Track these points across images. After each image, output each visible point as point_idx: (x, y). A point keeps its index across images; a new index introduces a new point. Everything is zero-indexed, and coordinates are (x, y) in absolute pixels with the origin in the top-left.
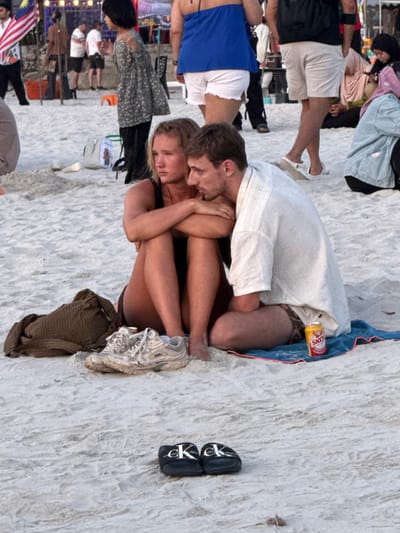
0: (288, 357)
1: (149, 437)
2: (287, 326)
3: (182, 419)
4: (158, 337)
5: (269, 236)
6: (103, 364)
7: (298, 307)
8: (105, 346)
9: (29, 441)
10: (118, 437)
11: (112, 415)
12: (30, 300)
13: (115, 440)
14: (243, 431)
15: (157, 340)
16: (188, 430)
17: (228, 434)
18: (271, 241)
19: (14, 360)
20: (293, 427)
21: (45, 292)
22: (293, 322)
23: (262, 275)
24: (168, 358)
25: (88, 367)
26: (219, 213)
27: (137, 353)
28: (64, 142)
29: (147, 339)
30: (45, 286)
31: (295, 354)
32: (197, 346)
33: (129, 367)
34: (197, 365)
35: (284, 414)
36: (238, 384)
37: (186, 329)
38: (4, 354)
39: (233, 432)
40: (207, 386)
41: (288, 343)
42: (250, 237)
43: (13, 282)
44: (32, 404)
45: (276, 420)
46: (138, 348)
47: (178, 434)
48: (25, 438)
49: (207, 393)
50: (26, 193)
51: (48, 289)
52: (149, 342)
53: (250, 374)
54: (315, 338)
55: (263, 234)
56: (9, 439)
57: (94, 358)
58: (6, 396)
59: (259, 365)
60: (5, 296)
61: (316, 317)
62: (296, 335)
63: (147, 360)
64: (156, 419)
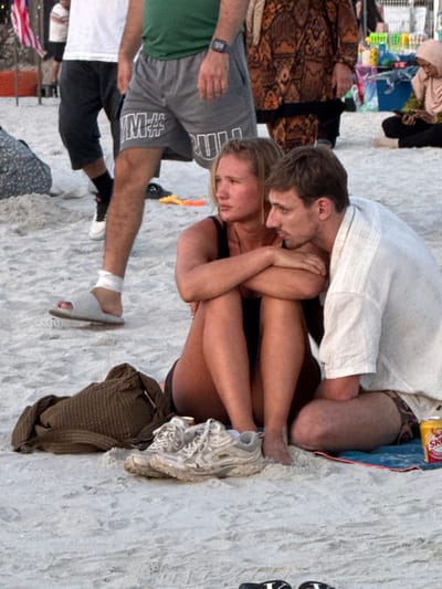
0: (397, 462)
1: (218, 569)
2: (394, 420)
3: (262, 547)
4: (224, 432)
5: (378, 300)
6: (149, 466)
7: (409, 395)
8: (151, 442)
9: (57, 571)
10: (177, 567)
11: (168, 537)
12: (41, 375)
13: (173, 574)
14: (347, 565)
15: (223, 436)
16: (270, 562)
17: (326, 568)
18: (379, 306)
19: (25, 456)
20: (415, 562)
21: (60, 365)
22: (402, 414)
23: (364, 353)
24: (236, 460)
25: (128, 470)
26: (305, 266)
27: (196, 453)
28: (58, 156)
29: (210, 434)
30: (60, 355)
31: (406, 458)
32: (274, 446)
33: (183, 472)
34: (275, 470)
35: (400, 542)
36: (333, 499)
37: (258, 421)
38: (12, 448)
39: (334, 566)
40: (291, 500)
41: (394, 443)
42: (351, 300)
43: (16, 349)
44: (56, 519)
45: (391, 550)
46: (196, 446)
47: (259, 566)
48: (51, 567)
49: (293, 510)
50: (15, 226)
51: (64, 360)
52: (212, 438)
53: (347, 485)
54: (434, 438)
55: (368, 297)
56: (31, 567)
57: (136, 458)
58: (21, 508)
59: (359, 472)
60: (6, 369)
61: (434, 409)
62: (407, 433)
63: (209, 462)
64: (227, 545)
